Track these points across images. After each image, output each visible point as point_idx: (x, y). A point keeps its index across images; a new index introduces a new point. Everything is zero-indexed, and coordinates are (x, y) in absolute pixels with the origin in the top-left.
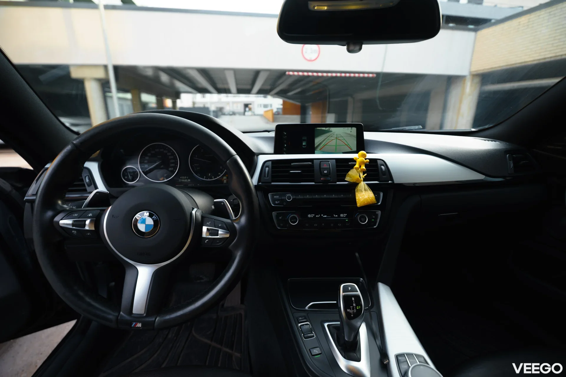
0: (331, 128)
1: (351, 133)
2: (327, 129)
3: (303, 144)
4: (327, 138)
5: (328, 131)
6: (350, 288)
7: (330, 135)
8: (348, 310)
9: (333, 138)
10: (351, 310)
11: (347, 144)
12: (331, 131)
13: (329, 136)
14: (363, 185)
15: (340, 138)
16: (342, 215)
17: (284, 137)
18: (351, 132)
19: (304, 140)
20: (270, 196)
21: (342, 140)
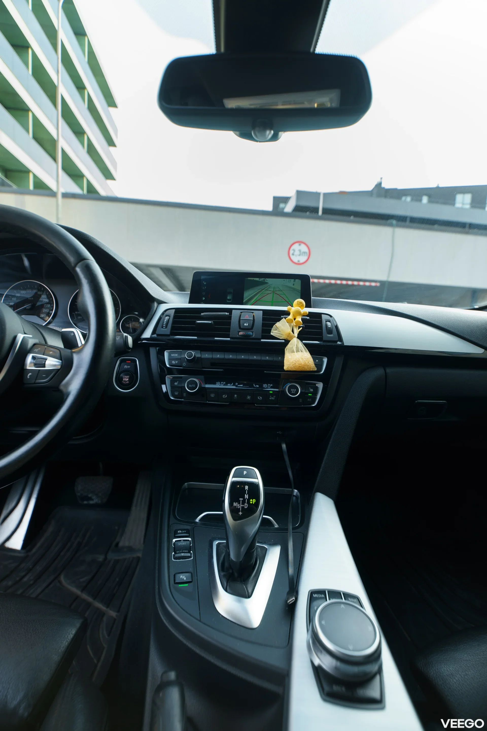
0: (267, 279)
1: (292, 286)
2: (262, 279)
3: (228, 298)
4: (261, 291)
5: (264, 283)
6: (245, 473)
7: (265, 288)
8: (235, 504)
9: (270, 292)
10: (239, 503)
11: (287, 300)
12: (267, 283)
13: (263, 289)
14: (295, 343)
15: (278, 292)
16: (265, 386)
17: (203, 288)
18: (294, 285)
19: (230, 293)
20: (166, 354)
21: (281, 295)
